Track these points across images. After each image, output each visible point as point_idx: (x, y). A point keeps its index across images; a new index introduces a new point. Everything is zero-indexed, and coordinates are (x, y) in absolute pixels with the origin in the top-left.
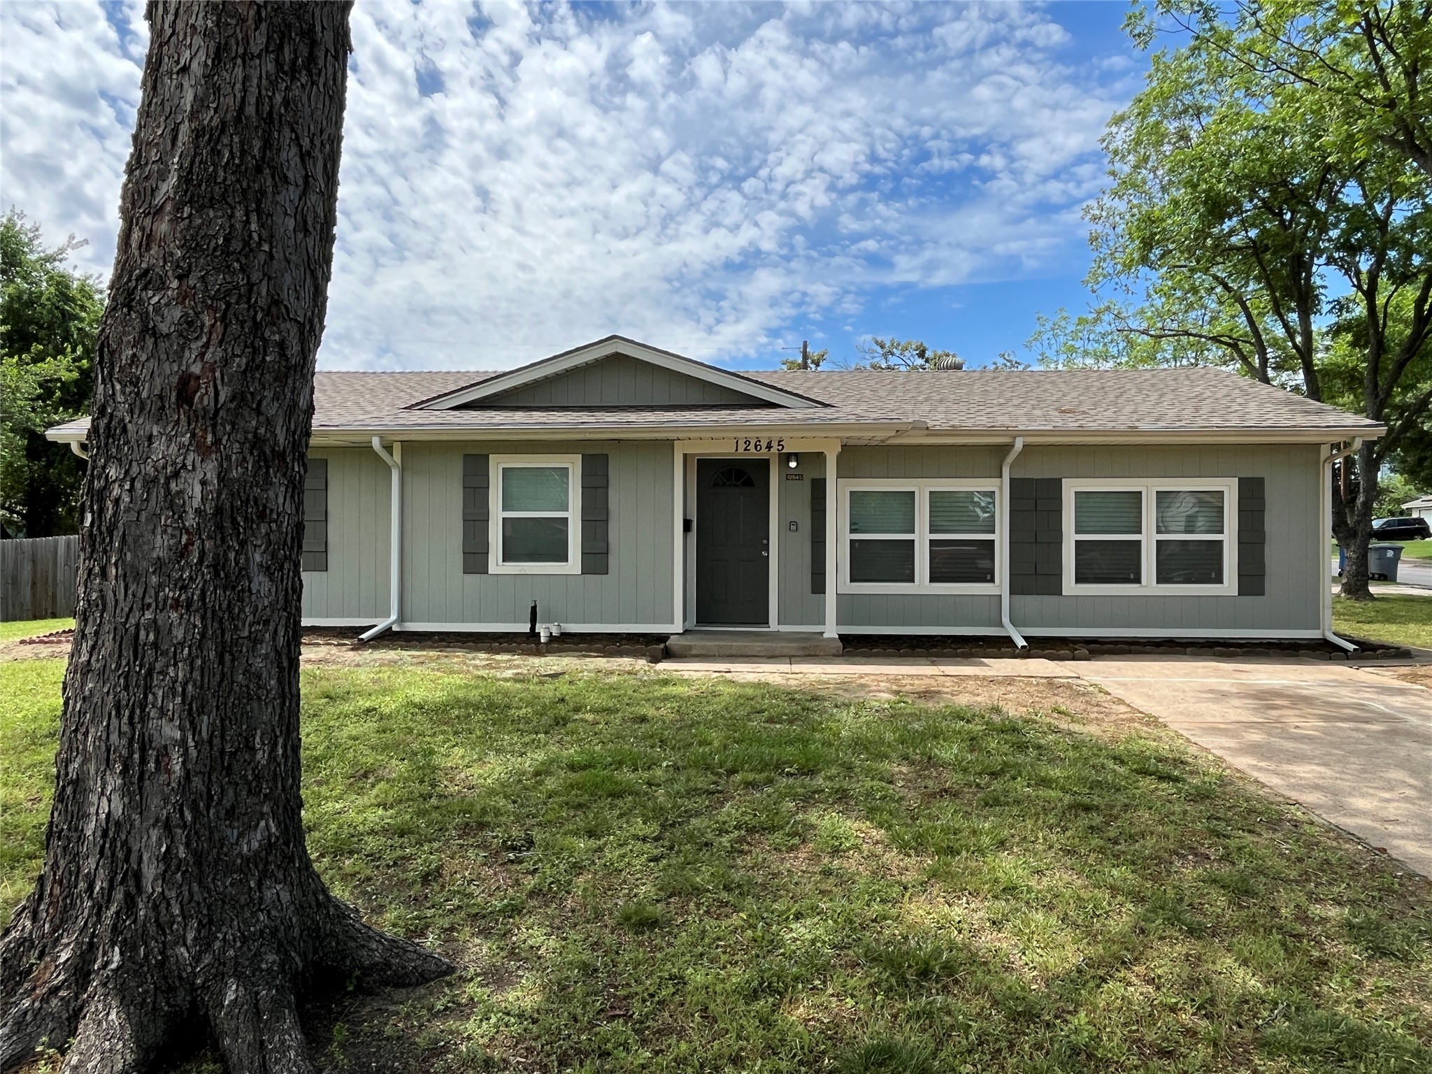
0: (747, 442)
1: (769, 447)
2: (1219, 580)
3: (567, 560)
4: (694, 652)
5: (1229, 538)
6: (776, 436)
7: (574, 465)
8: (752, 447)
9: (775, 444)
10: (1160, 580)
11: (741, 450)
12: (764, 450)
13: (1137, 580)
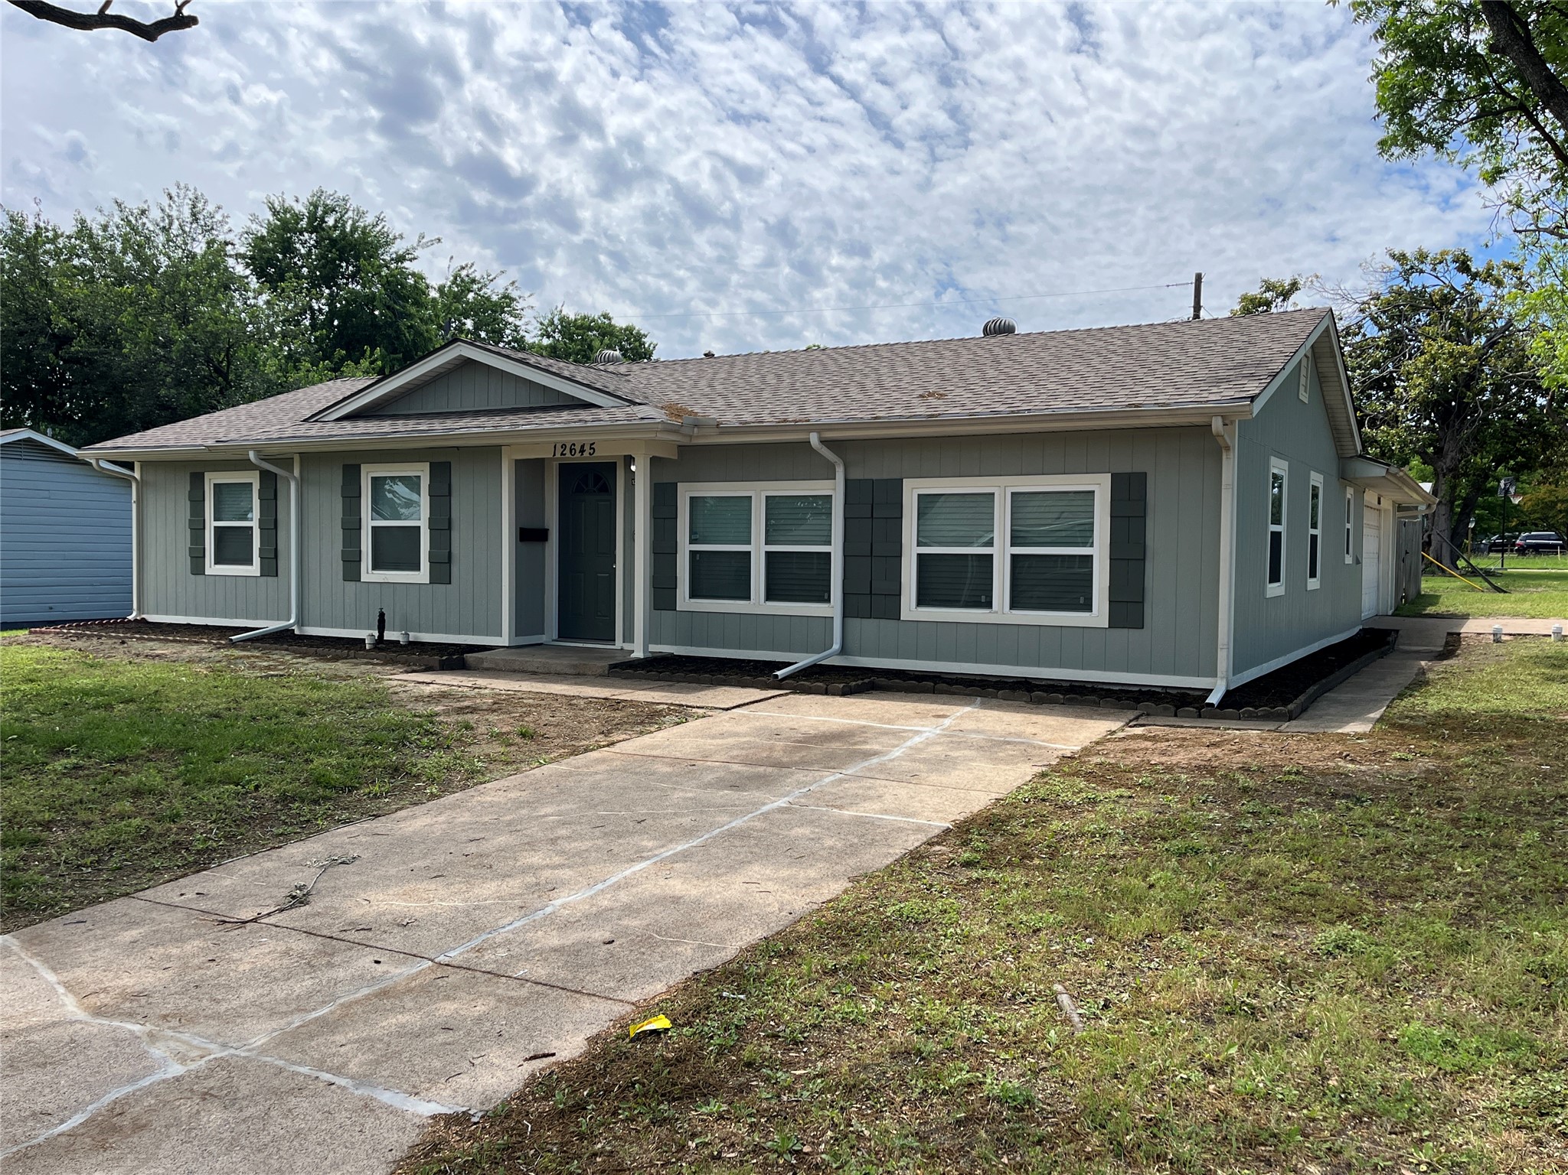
0: (564, 446)
1: (582, 451)
2: (1087, 607)
3: (419, 570)
4: (485, 665)
5: (1099, 551)
6: (587, 439)
7: (422, 472)
8: (567, 451)
9: (587, 448)
10: (1015, 604)
11: (558, 455)
12: (578, 455)
13: (988, 604)
